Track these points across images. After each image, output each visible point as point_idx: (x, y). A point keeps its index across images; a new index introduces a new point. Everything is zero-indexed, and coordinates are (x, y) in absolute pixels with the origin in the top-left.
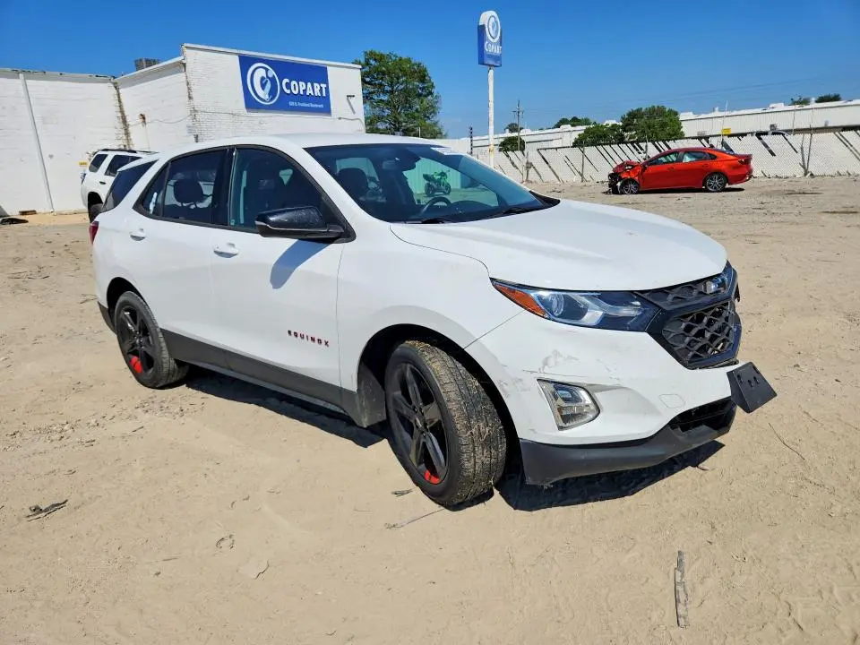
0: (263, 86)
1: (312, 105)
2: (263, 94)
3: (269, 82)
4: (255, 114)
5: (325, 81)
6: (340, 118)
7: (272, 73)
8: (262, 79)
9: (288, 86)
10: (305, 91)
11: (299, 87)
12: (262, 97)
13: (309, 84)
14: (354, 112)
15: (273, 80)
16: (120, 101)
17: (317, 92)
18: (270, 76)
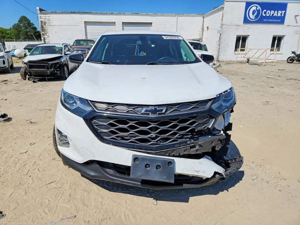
0: (253, 13)
1: (275, 20)
2: (252, 17)
3: (257, 12)
4: (247, 25)
5: (285, 10)
6: (288, 26)
7: (259, 8)
8: (254, 10)
9: (265, 13)
10: (273, 15)
11: (270, 13)
12: (252, 18)
13: (276, 12)
14: (297, 23)
15: (259, 11)
16: (203, 22)
17: (279, 15)
18: (258, 9)
